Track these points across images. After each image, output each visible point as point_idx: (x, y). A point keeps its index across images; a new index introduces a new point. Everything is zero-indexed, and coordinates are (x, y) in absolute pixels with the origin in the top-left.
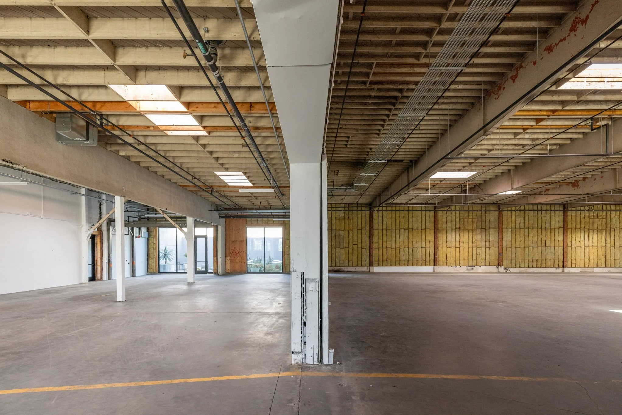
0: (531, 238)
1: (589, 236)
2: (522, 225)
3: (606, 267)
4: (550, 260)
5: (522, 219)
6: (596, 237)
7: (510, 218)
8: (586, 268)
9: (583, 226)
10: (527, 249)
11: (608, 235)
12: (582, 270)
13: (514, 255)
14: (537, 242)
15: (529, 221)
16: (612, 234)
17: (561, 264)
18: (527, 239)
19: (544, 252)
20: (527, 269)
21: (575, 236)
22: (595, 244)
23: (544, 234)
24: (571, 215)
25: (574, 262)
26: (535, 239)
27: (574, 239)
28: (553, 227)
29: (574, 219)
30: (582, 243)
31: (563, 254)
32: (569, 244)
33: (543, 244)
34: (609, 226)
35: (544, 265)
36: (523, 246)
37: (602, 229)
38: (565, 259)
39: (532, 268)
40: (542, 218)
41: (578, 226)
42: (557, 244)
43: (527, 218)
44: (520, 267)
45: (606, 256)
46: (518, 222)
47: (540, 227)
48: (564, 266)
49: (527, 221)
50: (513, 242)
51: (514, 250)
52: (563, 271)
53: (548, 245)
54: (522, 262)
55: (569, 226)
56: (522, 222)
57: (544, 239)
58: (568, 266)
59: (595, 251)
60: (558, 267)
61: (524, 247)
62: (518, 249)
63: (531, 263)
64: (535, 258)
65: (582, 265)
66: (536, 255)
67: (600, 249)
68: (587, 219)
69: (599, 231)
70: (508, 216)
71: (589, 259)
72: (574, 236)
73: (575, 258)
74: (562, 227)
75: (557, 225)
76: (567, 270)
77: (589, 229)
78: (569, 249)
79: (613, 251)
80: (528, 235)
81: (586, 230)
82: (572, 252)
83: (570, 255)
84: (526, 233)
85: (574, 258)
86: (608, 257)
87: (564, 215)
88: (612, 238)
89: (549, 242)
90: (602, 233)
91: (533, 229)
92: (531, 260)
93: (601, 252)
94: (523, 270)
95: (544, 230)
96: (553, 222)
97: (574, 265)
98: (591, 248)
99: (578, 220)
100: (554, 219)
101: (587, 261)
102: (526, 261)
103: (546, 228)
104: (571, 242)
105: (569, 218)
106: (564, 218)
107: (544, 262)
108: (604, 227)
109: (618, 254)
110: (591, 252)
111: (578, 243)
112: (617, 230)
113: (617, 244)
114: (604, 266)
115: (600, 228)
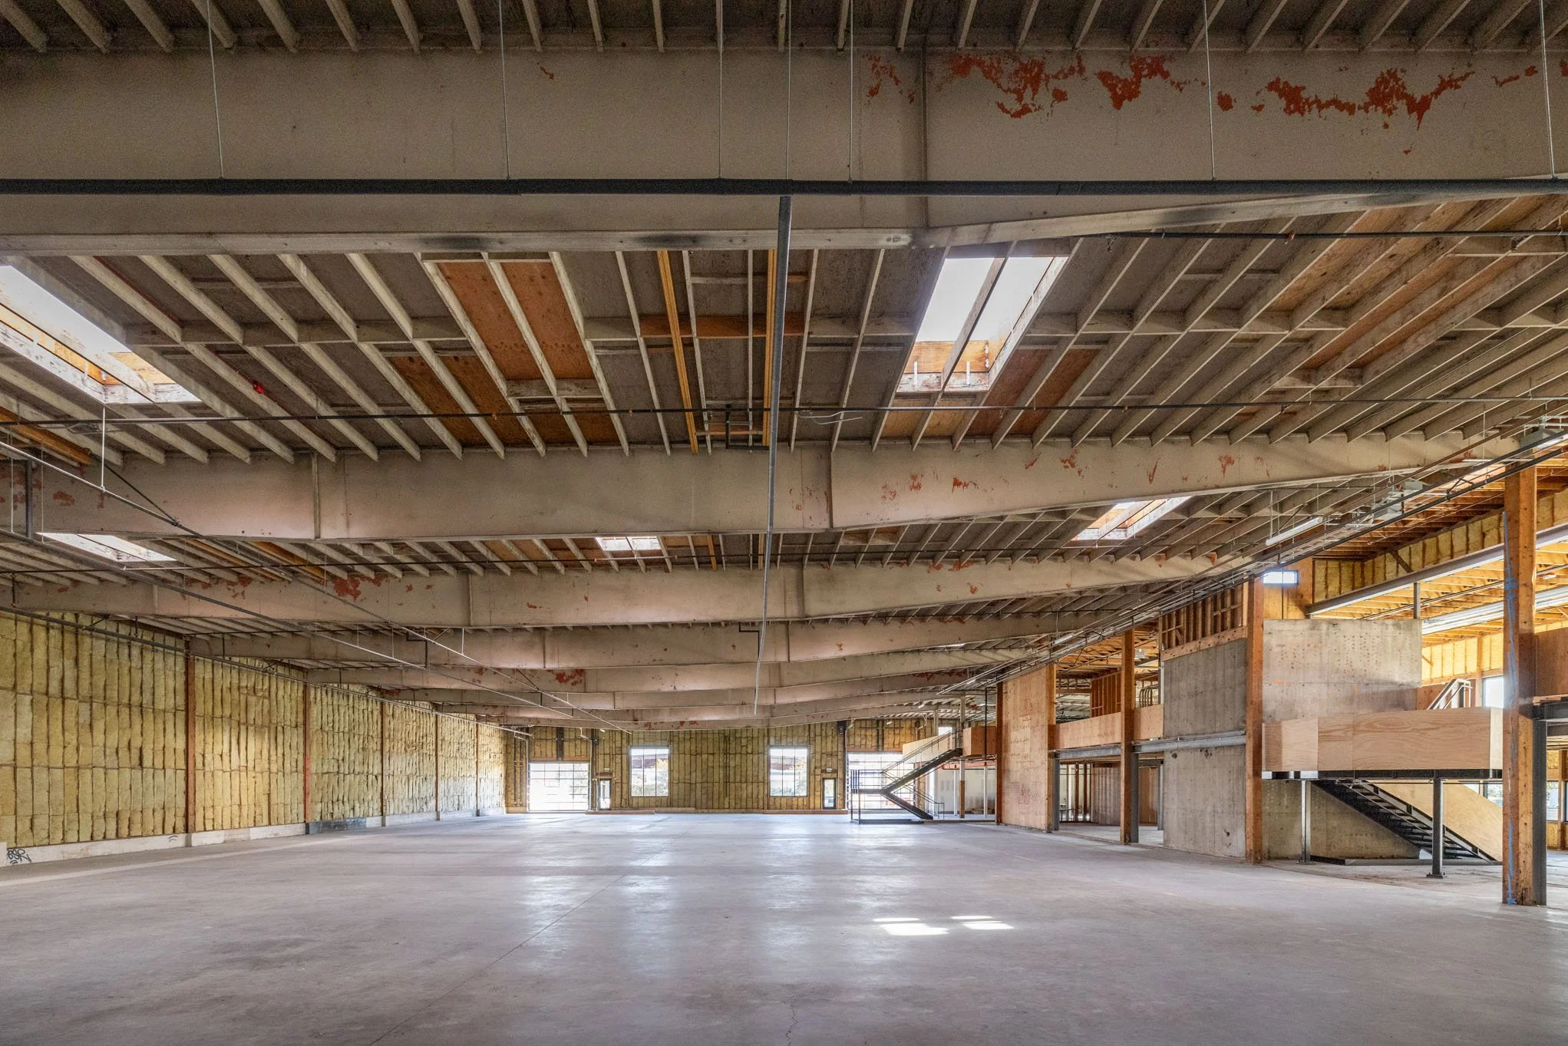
0: (99, 738)
1: (238, 743)
2: (69, 685)
3: (270, 824)
4: (154, 811)
5: (69, 663)
6: (255, 746)
7: (28, 654)
8: (235, 831)
9: (227, 712)
10: (86, 775)
11: (273, 742)
12: (228, 838)
13: (42, 798)
14: (117, 753)
15: (91, 675)
16: (280, 739)
17: (180, 824)
18: (86, 737)
19: (137, 785)
20: (87, 849)
21: (211, 740)
22: (251, 764)
23: (137, 728)
24: (201, 675)
25: (209, 814)
26: (112, 741)
27: (209, 748)
28: (160, 706)
29: (208, 686)
30: (226, 759)
31: (187, 793)
32: (199, 765)
33: (135, 761)
34: (274, 720)
35: (137, 830)
36: (73, 763)
37: (262, 726)
38: (191, 807)
39: (105, 843)
40: (130, 671)
41: (218, 713)
42: (170, 763)
43: (85, 662)
44: (64, 842)
45: (269, 795)
46: (55, 674)
47: (125, 701)
48: (189, 828)
49: (85, 675)
50: (40, 747)
51: (42, 777)
52: (188, 844)
53: (147, 762)
54: (70, 822)
55: (200, 709)
56: (70, 674)
57: (137, 743)
58: (197, 829)
59: (251, 781)
60: (174, 832)
61: (78, 768)
62: (58, 774)
63: (100, 825)
64: (112, 807)
65: (227, 825)
66: (115, 795)
67: (259, 780)
68: (236, 693)
69: (259, 729)
70: (19, 643)
71: (240, 805)
72: (209, 740)
73: (211, 803)
74: (184, 708)
75: (170, 701)
76: (198, 839)
77: (239, 723)
78: (200, 776)
79: (281, 784)
80: (91, 725)
81: (234, 724)
82: (207, 785)
83: (202, 796)
84: (84, 718)
85: (209, 803)
86: (273, 796)
87: (187, 674)
88: (280, 750)
89: (151, 752)
90: (262, 737)
91: (105, 705)
92: (101, 814)
93: (262, 784)
94: (73, 851)
95: (136, 711)
96: (160, 691)
97: (209, 826)
98: (243, 775)
99: (218, 693)
100: (162, 681)
101: (236, 810)
102: (86, 819)
103: (141, 705)
104: (204, 756)
105: (199, 684)
106: (187, 683)
107: (137, 818)
108: (266, 721)
109: (288, 791)
110: (244, 785)
111: (218, 758)
112: (288, 730)
113: (287, 765)
114: (266, 821)
115: (259, 722)
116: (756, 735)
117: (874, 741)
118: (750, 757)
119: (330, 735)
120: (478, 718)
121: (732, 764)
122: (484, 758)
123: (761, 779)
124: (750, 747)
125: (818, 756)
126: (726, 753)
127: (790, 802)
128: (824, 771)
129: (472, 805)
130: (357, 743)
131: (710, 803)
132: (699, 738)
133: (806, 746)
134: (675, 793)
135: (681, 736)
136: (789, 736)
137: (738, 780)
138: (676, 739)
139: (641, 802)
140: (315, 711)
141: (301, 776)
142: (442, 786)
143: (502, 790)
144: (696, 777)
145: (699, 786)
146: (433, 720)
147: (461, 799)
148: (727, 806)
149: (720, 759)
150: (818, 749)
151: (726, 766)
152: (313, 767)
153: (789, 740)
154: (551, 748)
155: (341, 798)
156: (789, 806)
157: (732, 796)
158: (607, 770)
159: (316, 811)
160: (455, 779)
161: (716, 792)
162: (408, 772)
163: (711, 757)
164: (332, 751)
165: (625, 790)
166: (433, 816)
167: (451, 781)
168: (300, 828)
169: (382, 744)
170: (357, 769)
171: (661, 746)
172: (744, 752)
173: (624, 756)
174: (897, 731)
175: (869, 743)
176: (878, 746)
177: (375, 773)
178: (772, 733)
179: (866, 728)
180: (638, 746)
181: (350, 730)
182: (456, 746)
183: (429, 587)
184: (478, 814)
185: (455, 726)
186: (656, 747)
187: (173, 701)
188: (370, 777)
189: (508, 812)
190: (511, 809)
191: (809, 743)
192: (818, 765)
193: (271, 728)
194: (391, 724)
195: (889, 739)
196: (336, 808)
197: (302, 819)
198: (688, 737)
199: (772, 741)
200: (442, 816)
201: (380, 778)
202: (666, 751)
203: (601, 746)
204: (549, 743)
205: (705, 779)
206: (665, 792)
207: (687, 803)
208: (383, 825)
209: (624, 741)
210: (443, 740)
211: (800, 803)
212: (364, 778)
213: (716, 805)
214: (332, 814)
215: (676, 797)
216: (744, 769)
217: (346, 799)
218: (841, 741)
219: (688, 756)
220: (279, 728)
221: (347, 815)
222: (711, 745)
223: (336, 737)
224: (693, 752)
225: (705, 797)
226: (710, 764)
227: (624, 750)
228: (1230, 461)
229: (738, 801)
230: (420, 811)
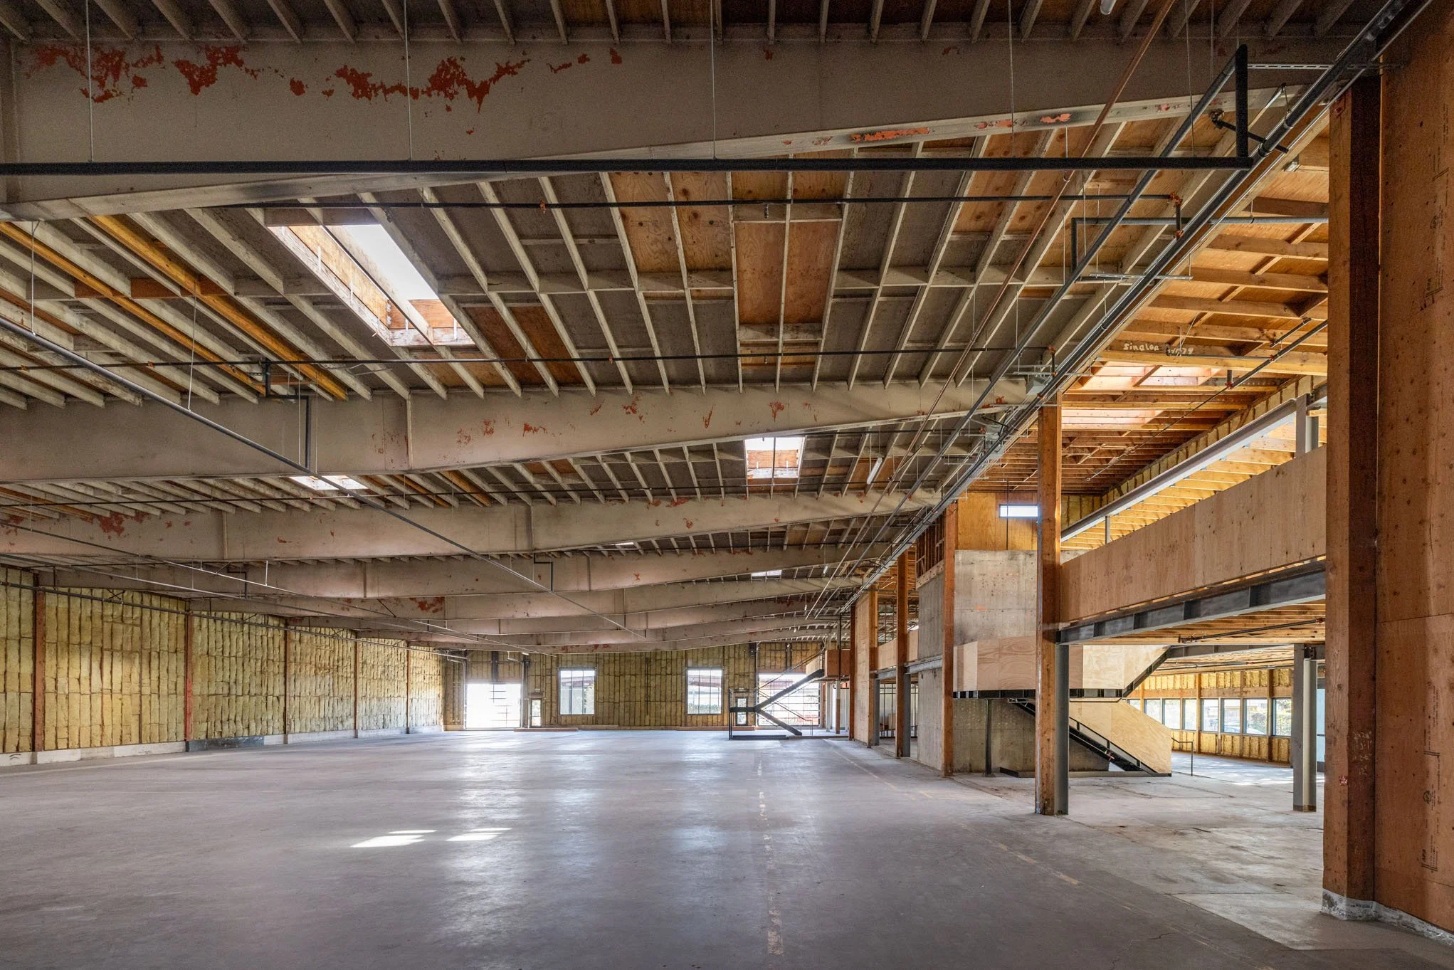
1: (101, 668)
3: (140, 742)
6: (120, 672)
8: (95, 749)
9: (87, 639)
11: (145, 666)
12: (84, 756)
16: (155, 663)
17: (25, 742)
21: (66, 665)
22: (116, 687)
24: (54, 605)
25: (63, 733)
27: (63, 672)
29: (63, 617)
30: (85, 682)
31: (34, 713)
32: (50, 685)
34: (147, 646)
37: (131, 652)
38: (39, 727)
41: (75, 639)
42: (13, 685)
45: (140, 716)
48: (36, 746)
52: (34, 762)
55: (51, 636)
58: (46, 748)
59: (117, 703)
60: (18, 750)
65: (85, 742)
67: (127, 700)
68: (98, 622)
69: (127, 655)
71: (102, 725)
72: (64, 664)
73: (65, 723)
74: (31, 635)
75: (14, 631)
76: (42, 757)
77: (102, 649)
78: (50, 699)
79: (155, 705)
81: (96, 650)
82: (59, 707)
83: (54, 715)
85: (62, 723)
86: (145, 718)
87: (35, 604)
88: (154, 674)
90: (132, 661)
93: (131, 706)
97: (62, 744)
98: (107, 697)
99: (75, 622)
101: (97, 729)
104: (56, 680)
105: (50, 614)
106: (35, 613)
108: (137, 646)
109: (167, 711)
110: (107, 706)
111: (74, 683)
112: (165, 657)
113: (164, 688)
114: (137, 740)
115: (128, 647)
116: (674, 657)
117: (783, 662)
118: (669, 677)
119: (219, 659)
120: (409, 644)
121: (653, 684)
122: (417, 680)
123: (679, 698)
124: (669, 669)
125: (731, 677)
126: (647, 674)
127: (705, 720)
128: (736, 691)
129: (402, 723)
130: (252, 666)
131: (632, 721)
132: (622, 660)
133: (721, 668)
134: (600, 710)
135: (606, 658)
136: (705, 658)
137: (658, 699)
138: (602, 661)
139: (569, 719)
140: (199, 638)
141: (181, 698)
142: (362, 706)
143: (440, 709)
144: (620, 696)
145: (622, 704)
146: (351, 644)
147: (387, 718)
148: (647, 723)
149: (641, 680)
150: (732, 671)
151: (647, 687)
152: (196, 689)
153: (705, 662)
154: (487, 669)
155: (232, 717)
156: (704, 723)
157: (653, 715)
158: (538, 690)
159: (200, 731)
160: (379, 699)
161: (638, 709)
162: (319, 693)
163: (633, 678)
164: (221, 673)
165: (554, 709)
166: (350, 734)
167: (375, 701)
168: (179, 746)
169: (285, 667)
170: (253, 691)
171: (588, 668)
172: (663, 673)
173: (554, 678)
174: (804, 653)
175: (778, 664)
176: (786, 667)
177: (277, 693)
178: (690, 655)
179: (776, 650)
180: (567, 668)
181: (244, 655)
182: (381, 669)
183: (187, 524)
184: (408, 732)
185: (377, 652)
186: (583, 668)
187: (17, 629)
188: (270, 698)
189: (446, 730)
190: (449, 727)
191: (722, 665)
192: (731, 685)
193: (142, 653)
194: (296, 649)
195: (797, 660)
196: (226, 728)
197: (181, 737)
198: (612, 659)
199: (690, 663)
200: (361, 734)
201: (282, 699)
202: (591, 674)
203: (532, 668)
204: (485, 666)
205: (627, 699)
206: (590, 710)
207: (611, 721)
208: (286, 742)
209: (554, 664)
210: (365, 663)
211: (715, 721)
212: (263, 699)
213: (638, 723)
214: (221, 733)
215: (600, 715)
216: (663, 688)
217: (238, 718)
218: (753, 661)
219: (612, 678)
220: (154, 653)
221: (240, 733)
222: (633, 666)
223: (227, 661)
224: (617, 674)
225: (627, 715)
226: (632, 685)
227: (554, 671)
228: (780, 407)
229: (658, 719)
230: (335, 729)
